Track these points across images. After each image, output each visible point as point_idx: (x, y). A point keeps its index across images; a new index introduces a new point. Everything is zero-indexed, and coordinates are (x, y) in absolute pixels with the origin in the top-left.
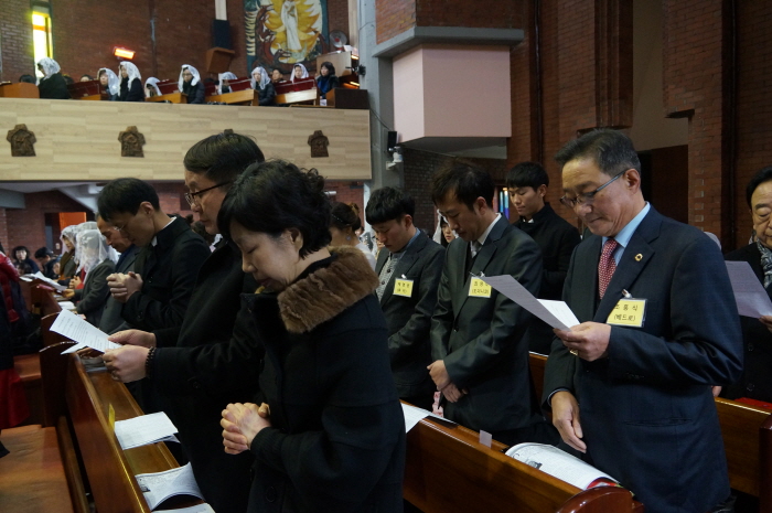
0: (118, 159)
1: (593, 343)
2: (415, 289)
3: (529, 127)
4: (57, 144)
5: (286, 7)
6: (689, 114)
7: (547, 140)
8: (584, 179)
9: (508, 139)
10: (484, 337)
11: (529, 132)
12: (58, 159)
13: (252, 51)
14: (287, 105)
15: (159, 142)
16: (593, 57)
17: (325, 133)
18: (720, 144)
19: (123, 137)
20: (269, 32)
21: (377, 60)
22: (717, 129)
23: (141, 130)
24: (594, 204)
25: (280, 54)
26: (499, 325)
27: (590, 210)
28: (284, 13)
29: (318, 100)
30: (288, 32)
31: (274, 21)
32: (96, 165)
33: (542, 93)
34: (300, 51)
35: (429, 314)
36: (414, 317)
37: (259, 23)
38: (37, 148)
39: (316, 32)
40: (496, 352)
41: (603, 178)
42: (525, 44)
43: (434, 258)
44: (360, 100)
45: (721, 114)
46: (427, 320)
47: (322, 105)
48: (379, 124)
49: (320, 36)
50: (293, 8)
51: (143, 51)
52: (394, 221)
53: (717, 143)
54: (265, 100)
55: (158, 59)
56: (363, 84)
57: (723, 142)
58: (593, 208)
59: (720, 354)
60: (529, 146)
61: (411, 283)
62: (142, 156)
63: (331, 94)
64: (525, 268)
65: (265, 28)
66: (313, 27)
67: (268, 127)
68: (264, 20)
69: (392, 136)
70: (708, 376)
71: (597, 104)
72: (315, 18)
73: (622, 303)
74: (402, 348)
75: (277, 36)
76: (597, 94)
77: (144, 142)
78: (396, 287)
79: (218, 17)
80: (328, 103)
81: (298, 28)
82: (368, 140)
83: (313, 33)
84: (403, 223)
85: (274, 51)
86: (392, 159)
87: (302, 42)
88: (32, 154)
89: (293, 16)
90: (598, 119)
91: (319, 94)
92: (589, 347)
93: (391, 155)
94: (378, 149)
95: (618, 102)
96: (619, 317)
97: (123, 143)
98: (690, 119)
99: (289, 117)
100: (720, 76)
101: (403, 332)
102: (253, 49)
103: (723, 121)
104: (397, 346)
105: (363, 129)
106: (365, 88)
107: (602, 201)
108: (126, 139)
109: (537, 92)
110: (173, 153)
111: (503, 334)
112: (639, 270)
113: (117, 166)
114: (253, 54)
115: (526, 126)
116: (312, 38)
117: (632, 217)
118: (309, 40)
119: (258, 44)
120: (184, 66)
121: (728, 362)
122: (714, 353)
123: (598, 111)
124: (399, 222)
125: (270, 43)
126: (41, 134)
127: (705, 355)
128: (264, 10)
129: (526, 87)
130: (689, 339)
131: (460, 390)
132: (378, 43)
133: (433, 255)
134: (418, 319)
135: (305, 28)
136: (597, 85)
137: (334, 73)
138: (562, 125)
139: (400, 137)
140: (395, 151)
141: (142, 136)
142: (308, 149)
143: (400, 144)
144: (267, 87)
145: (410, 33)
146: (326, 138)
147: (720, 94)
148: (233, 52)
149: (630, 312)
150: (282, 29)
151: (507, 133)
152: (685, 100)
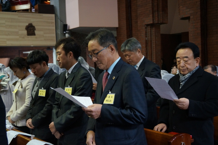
1: (95, 112)
2: (47, 93)
3: (125, 23)
6: (188, 18)
8: (94, 48)
9: (117, 28)
10: (69, 112)
11: (125, 25)
14: (16, 11)
17: (34, 24)
18: (200, 31)
22: (199, 25)
24: (98, 57)
26: (74, 106)
27: (97, 60)
29: (31, 9)
33: (131, 8)
35: (52, 103)
36: (46, 105)
40: (72, 117)
41: (101, 48)
43: (54, 80)
44: (50, 10)
45: (200, 19)
46: (51, 106)
47: (33, 11)
48: (59, 21)
52: (38, 64)
53: (199, 31)
54: (5, 8)
56: (52, 2)
57: (201, 30)
58: (98, 59)
59: (137, 113)
60: (126, 31)
61: (45, 91)
63: (37, 6)
64: (84, 83)
67: (6, 22)
69: (65, 26)
70: (134, 121)
71: (153, 13)
73: (108, 95)
74: (42, 118)
76: (153, 9)
78: (40, 93)
80: (36, 10)
82: (54, 28)
84: (42, 65)
90: (153, 20)
91: (31, 6)
92: (93, 114)
93: (65, 34)
94: (59, 32)
95: (161, 12)
96: (107, 101)
98: (189, 21)
99: (16, 17)
100: (199, 3)
101: (42, 112)
103: (201, 21)
104: (40, 118)
105: (52, 23)
106: (53, 4)
107: (100, 56)
111: (76, 110)
112: (114, 83)
115: (124, 23)
117: (113, 62)
121: (140, 115)
122: (135, 112)
123: (153, 16)
124: (40, 64)
127: (132, 113)
130: (128, 108)
131: (61, 134)
133: (53, 79)
134: (48, 105)
136: (153, 5)
138: (139, 22)
139: (69, 27)
142: (26, 32)
143: (69, 30)
144: (6, 2)
146: (34, 27)
147: (199, 10)
149: (110, 99)
151: (117, 26)
152: (187, 12)
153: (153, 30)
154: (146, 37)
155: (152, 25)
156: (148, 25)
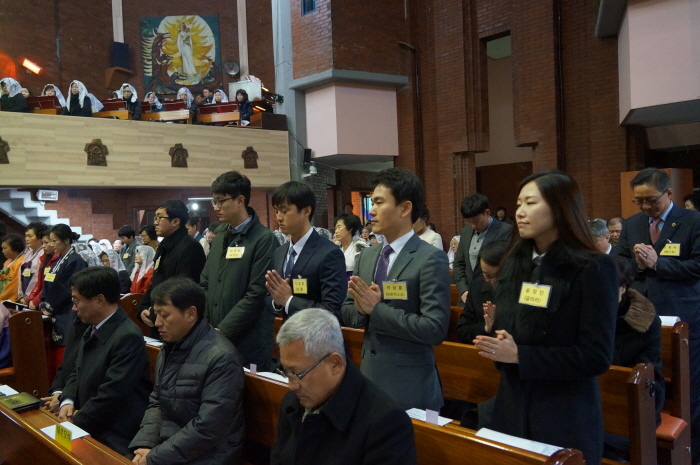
0: (84, 167)
4: (28, 153)
5: (182, 37)
6: (534, 145)
7: (426, 159)
9: (395, 157)
12: (29, 166)
13: (149, 72)
15: (120, 154)
16: (464, 101)
17: (255, 149)
19: (89, 148)
20: (165, 57)
21: (293, 92)
22: (554, 156)
23: (104, 142)
25: (176, 76)
28: (180, 42)
30: (184, 58)
31: (170, 47)
32: (64, 173)
34: (195, 75)
37: (156, 48)
38: (11, 156)
39: (210, 60)
42: (409, 87)
44: (280, 123)
45: (556, 146)
47: (244, 125)
48: (296, 142)
49: (213, 63)
50: (188, 38)
51: (49, 66)
53: (554, 165)
55: (63, 74)
56: (279, 110)
62: (106, 165)
65: (162, 53)
66: (207, 55)
68: (161, 46)
69: (308, 153)
71: (468, 135)
72: (209, 48)
73: (667, 245)
75: (174, 61)
76: (467, 127)
77: (107, 153)
79: (115, 40)
81: (193, 55)
82: (288, 155)
83: (207, 61)
85: (170, 73)
86: (308, 172)
87: (197, 68)
88: (7, 162)
89: (189, 44)
90: (469, 146)
93: (307, 167)
94: (296, 163)
95: (481, 133)
97: (89, 153)
98: (534, 149)
102: (151, 70)
105: (284, 146)
106: (283, 113)
108: (92, 150)
109: (419, 122)
110: (131, 163)
113: (83, 174)
114: (151, 75)
115: (411, 148)
116: (206, 65)
118: (203, 67)
119: (155, 67)
120: (125, 85)
123: (468, 140)
125: (167, 67)
126: (14, 144)
128: (161, 37)
129: (410, 119)
132: (295, 78)
135: (199, 56)
136: (467, 121)
137: (247, 99)
138: (440, 149)
139: (314, 153)
140: (311, 164)
141: (105, 147)
142: (242, 162)
143: (315, 159)
145: (328, 73)
146: (256, 153)
148: (131, 72)
150: (178, 55)
151: (397, 154)
152: (532, 136)
153: (467, 161)
154: (455, 173)
155: (464, 155)
156: (457, 154)
